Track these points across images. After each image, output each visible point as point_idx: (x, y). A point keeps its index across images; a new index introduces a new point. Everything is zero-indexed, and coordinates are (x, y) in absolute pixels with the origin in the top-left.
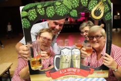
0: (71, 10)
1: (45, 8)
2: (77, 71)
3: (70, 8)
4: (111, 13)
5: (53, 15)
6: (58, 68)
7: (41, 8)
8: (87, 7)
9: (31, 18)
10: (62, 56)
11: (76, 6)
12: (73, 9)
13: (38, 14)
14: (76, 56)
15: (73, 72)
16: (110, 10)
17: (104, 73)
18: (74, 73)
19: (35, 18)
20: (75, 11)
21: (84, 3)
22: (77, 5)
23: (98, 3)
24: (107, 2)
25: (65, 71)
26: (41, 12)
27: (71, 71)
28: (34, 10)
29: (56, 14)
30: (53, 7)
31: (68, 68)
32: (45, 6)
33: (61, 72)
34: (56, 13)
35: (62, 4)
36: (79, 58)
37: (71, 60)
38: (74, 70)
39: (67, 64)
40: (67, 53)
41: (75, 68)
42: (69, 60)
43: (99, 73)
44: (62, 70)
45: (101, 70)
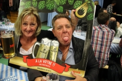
0: (58, 7)
1: (38, 2)
2: (52, 64)
3: (58, 4)
4: (93, 14)
5: (43, 8)
6: (35, 56)
8: (73, 5)
9: (26, 8)
10: (41, 45)
12: (60, 5)
14: (54, 48)
15: (48, 64)
16: (93, 12)
17: (79, 73)
20: (62, 7)
21: (71, 2)
22: (64, 3)
25: (41, 61)
26: (35, 4)
27: (46, 64)
28: (30, 2)
30: (44, 2)
31: (44, 59)
33: (36, 61)
34: (46, 7)
36: (57, 50)
37: (49, 51)
38: (50, 63)
39: (45, 54)
41: (51, 61)
42: (47, 50)
43: (74, 72)
44: (39, 59)
45: (77, 69)
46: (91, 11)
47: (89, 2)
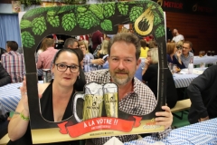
0: (102, 21)
1: (61, 16)
2: (113, 122)
3: (101, 16)
4: (163, 27)
5: (73, 27)
6: (81, 117)
7: (54, 16)
8: (128, 16)
9: (36, 31)
10: (87, 96)
11: (110, 15)
12: (105, 18)
13: (48, 24)
14: (110, 96)
15: (106, 124)
16: (163, 23)
18: (109, 127)
19: (43, 31)
20: (109, 22)
21: (123, 10)
22: (111, 13)
23: (144, 10)
24: (157, 10)
25: (93, 123)
26: (54, 22)
27: (103, 124)
28: (43, 18)
29: (77, 27)
30: (73, 14)
31: (98, 117)
32: (60, 12)
33: (86, 125)
34: (78, 24)
35: (88, 9)
36: (116, 98)
37: (104, 102)
38: (109, 121)
39: (97, 110)
40: (96, 91)
41: (110, 117)
42: (99, 102)
43: (149, 124)
44: (88, 120)
45: (153, 119)
46: (160, 21)
47: (154, 7)
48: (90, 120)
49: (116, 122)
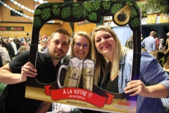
0: (90, 13)
2: (87, 94)
3: (90, 10)
4: (139, 19)
5: (68, 16)
6: (62, 84)
7: (57, 8)
9: (43, 17)
10: (69, 68)
12: (92, 11)
15: (81, 95)
18: (84, 98)
20: (95, 14)
21: (106, 6)
22: (97, 8)
24: (134, 6)
25: (71, 91)
28: (49, 9)
29: (72, 16)
30: (70, 8)
31: (76, 88)
32: (61, 6)
35: (81, 5)
38: (84, 93)
39: (75, 81)
41: (86, 90)
43: (121, 104)
45: (125, 100)
46: (136, 14)
47: (131, 4)
48: (69, 88)
49: (91, 95)
